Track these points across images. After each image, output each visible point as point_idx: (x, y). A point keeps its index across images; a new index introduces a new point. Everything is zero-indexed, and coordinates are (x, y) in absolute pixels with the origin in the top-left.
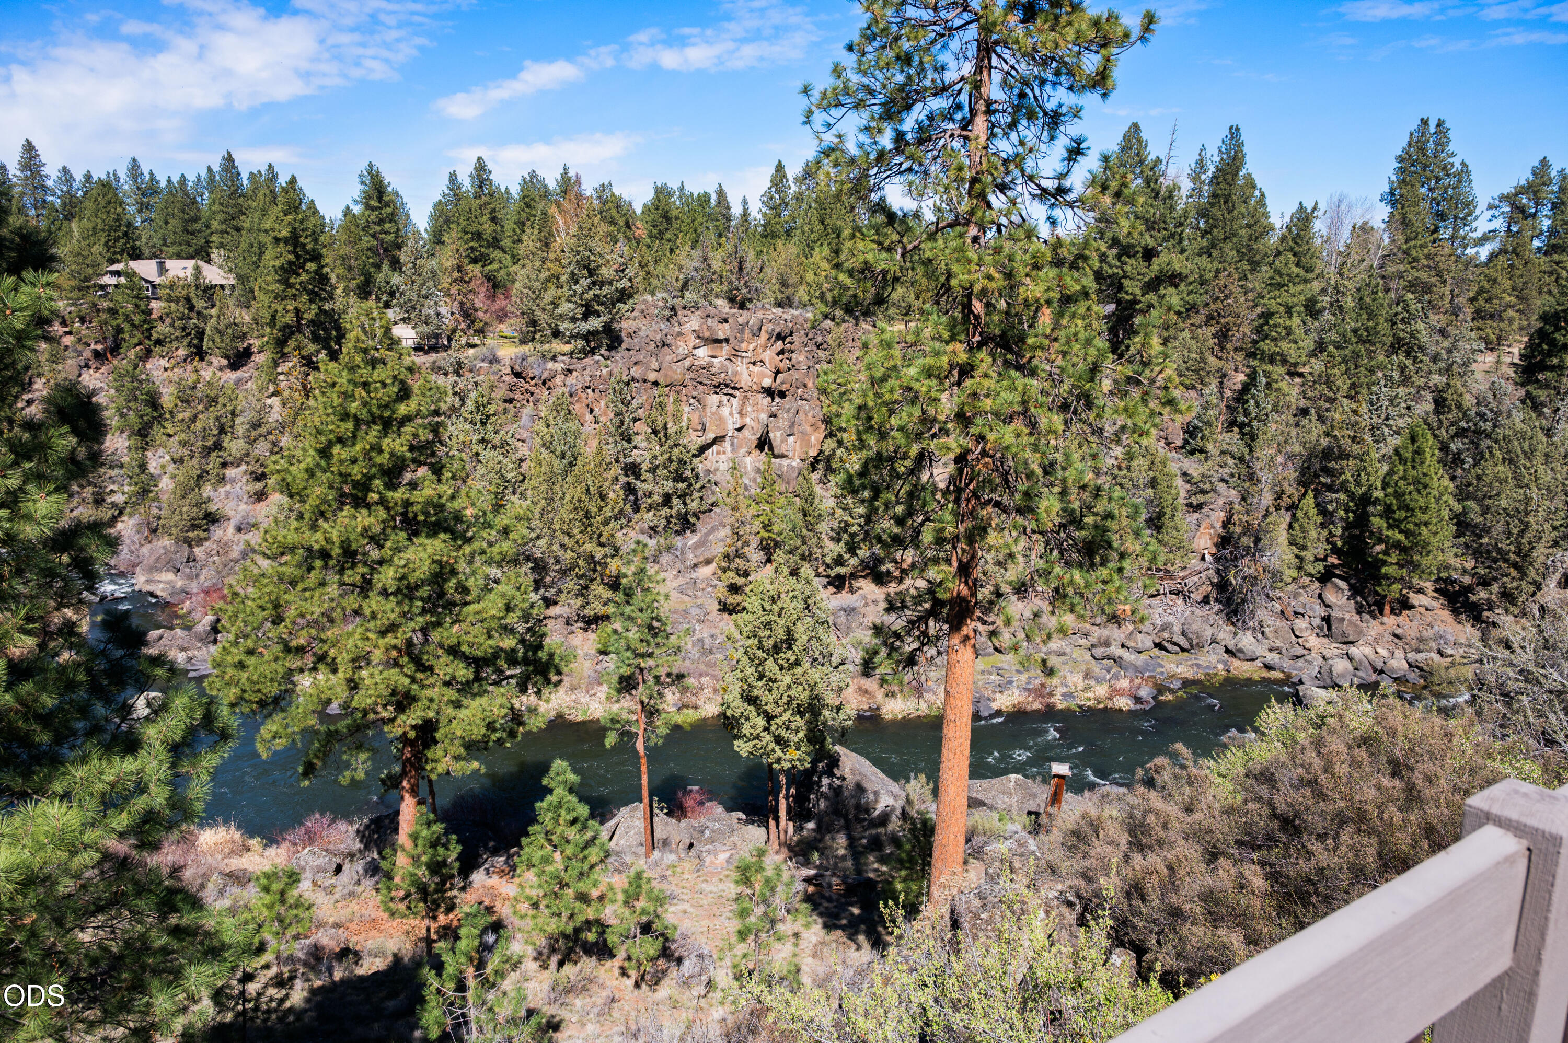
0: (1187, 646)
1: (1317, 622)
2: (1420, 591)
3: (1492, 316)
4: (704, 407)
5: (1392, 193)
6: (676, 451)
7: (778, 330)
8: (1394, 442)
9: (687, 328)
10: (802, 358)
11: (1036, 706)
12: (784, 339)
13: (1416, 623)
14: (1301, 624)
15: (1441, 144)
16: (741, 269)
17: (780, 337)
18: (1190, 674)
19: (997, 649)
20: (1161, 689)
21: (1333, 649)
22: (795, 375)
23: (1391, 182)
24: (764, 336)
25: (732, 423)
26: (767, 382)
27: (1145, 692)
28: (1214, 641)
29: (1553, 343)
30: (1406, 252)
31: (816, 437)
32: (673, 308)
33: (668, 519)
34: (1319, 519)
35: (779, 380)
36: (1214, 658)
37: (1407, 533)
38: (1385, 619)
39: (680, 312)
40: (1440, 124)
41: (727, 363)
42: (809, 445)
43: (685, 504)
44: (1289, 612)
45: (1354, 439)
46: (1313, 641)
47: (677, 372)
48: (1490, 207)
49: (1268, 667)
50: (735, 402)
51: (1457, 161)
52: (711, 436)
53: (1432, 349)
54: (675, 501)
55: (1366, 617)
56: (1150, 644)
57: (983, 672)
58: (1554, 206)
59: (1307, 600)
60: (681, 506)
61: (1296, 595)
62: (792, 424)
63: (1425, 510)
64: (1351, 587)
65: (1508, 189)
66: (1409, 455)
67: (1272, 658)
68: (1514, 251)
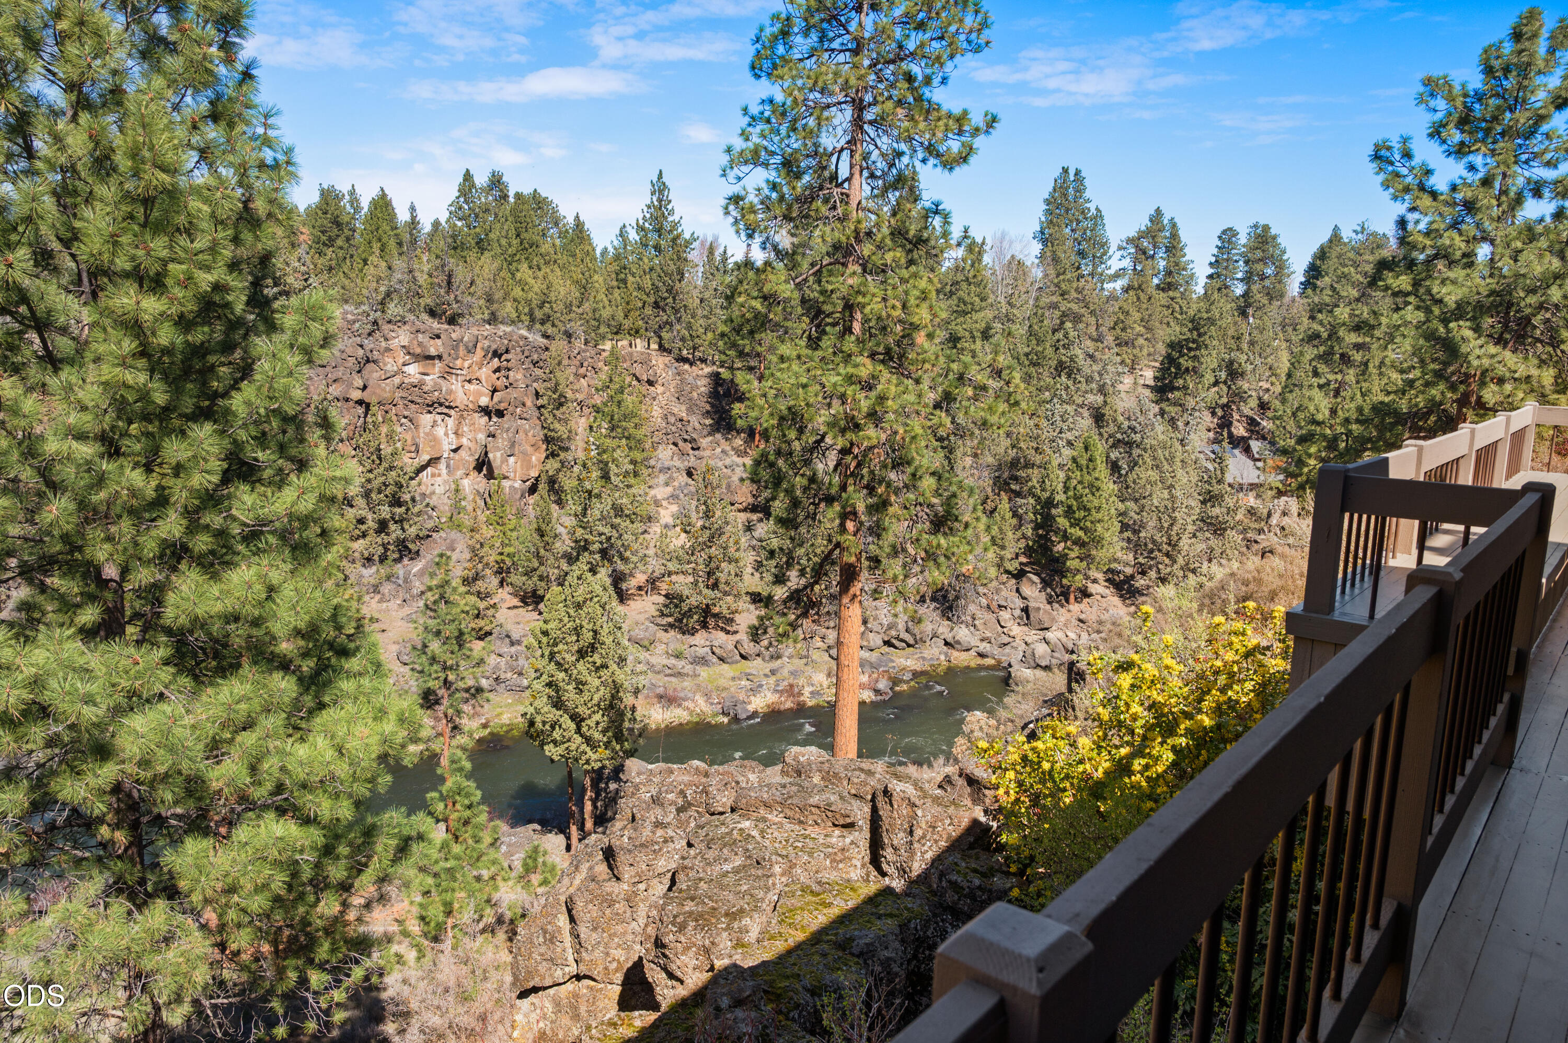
0: (912, 642)
1: (1018, 613)
2: (1095, 581)
3: (1126, 343)
4: (417, 427)
5: (1042, 233)
6: (393, 473)
7: (494, 347)
8: (1067, 452)
9: (394, 343)
10: (519, 376)
11: (789, 705)
12: (500, 357)
13: (1095, 608)
14: (1005, 615)
15: (1080, 190)
16: (449, 283)
17: (496, 354)
18: (918, 667)
19: (743, 657)
20: (895, 681)
21: (1033, 636)
22: (513, 394)
23: (1041, 222)
24: (479, 353)
25: (446, 446)
26: (484, 401)
27: (883, 685)
28: (935, 636)
29: (1178, 366)
30: (1057, 285)
31: (537, 457)
32: (375, 323)
33: (385, 546)
34: (1014, 521)
35: (496, 399)
36: (935, 651)
37: (1085, 530)
38: (1071, 607)
39: (386, 327)
40: (1077, 173)
41: (440, 381)
42: (529, 466)
43: (403, 529)
44: (994, 605)
45: (1037, 449)
46: (1016, 630)
47: (386, 390)
48: (1120, 248)
49: (981, 655)
50: (450, 422)
51: (1092, 206)
52: (426, 457)
53: (1087, 370)
54: (393, 527)
55: (1056, 605)
56: (880, 643)
57: (733, 679)
58: (1168, 250)
59: (1007, 594)
60: (399, 532)
61: (998, 591)
62: (513, 444)
63: (1099, 509)
64: (1043, 581)
65: (1132, 233)
66: (1083, 462)
67: (984, 647)
68: (1140, 287)
